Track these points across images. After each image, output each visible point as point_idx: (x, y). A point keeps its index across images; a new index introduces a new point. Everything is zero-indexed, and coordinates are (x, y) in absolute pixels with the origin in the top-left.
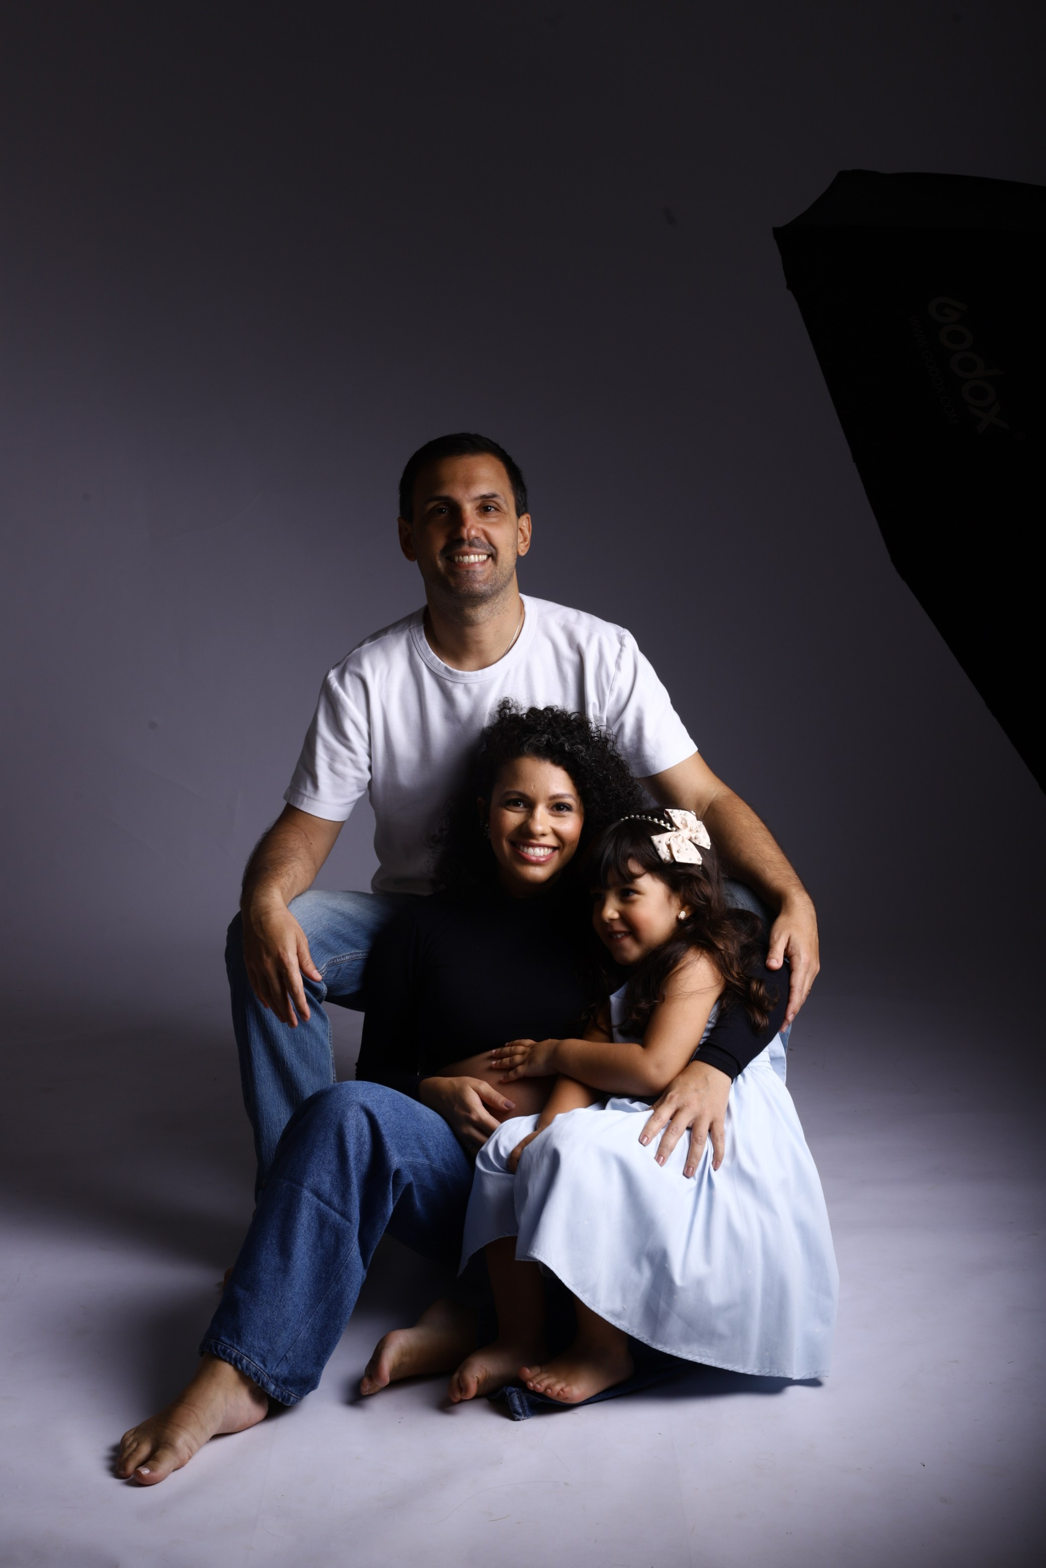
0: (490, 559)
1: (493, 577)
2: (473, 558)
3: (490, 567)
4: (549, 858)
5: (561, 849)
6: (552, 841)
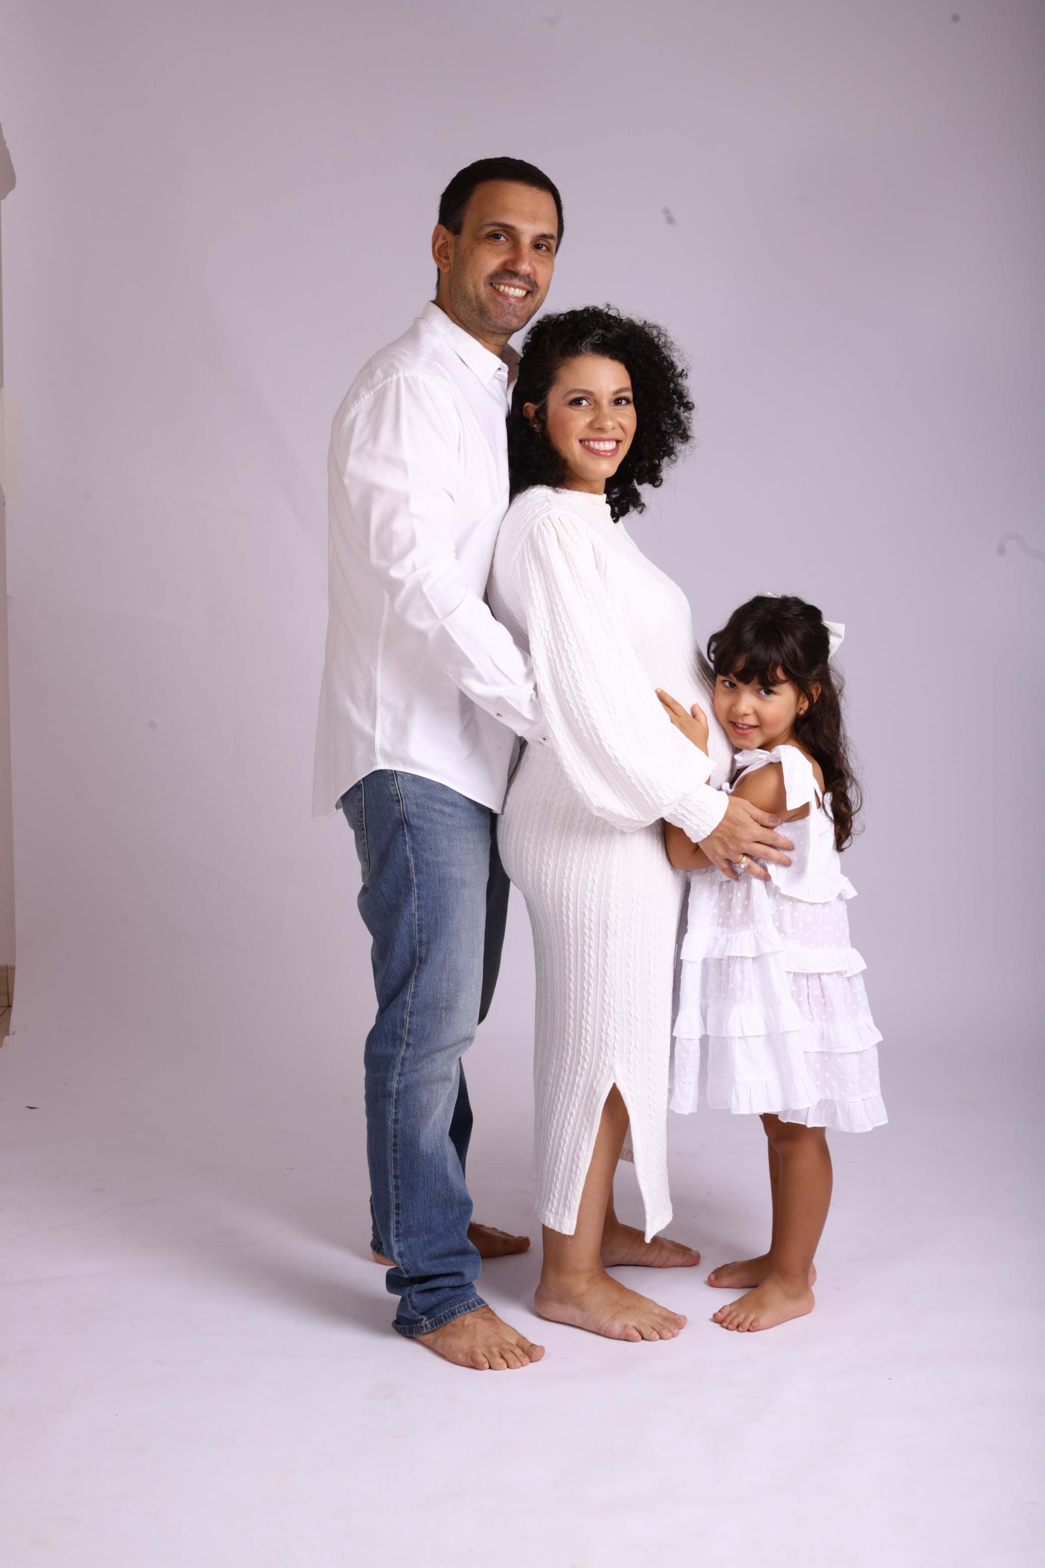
0: (530, 295)
4: (615, 451)
5: (624, 441)
6: (619, 434)
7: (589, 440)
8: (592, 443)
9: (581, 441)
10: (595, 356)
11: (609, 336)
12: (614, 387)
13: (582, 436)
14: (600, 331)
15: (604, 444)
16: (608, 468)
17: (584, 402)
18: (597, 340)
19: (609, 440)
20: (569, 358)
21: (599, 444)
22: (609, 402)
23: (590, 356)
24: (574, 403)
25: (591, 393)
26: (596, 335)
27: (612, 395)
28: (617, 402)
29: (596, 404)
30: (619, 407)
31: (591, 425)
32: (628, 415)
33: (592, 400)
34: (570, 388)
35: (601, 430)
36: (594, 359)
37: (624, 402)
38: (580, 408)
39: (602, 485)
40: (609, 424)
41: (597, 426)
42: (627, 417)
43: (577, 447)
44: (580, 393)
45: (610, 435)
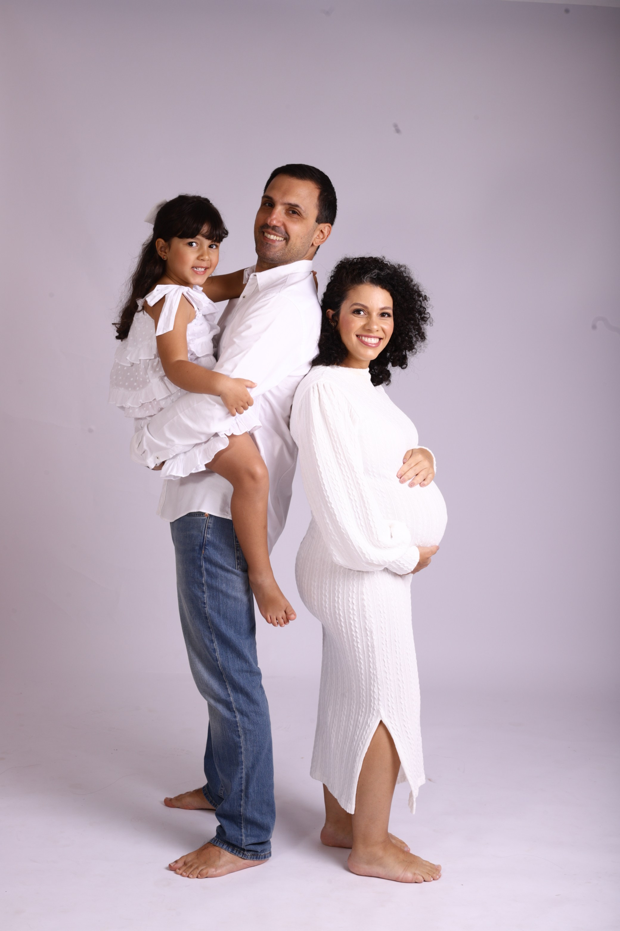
0: (285, 241)
1: (281, 252)
2: (272, 237)
3: (282, 245)
4: (378, 345)
5: (384, 339)
6: (381, 335)
7: (362, 336)
8: (363, 338)
9: (357, 336)
10: (371, 285)
11: (383, 274)
12: (382, 306)
13: (358, 333)
14: (376, 271)
15: (371, 340)
16: (373, 354)
17: (362, 313)
18: (374, 276)
19: (374, 337)
20: (356, 285)
21: (368, 339)
22: (377, 314)
23: (368, 285)
24: (356, 313)
25: (366, 307)
26: (374, 273)
27: (379, 310)
28: (383, 315)
29: (369, 314)
30: (383, 318)
31: (363, 327)
32: (388, 324)
33: (366, 312)
34: (354, 302)
35: (370, 331)
36: (371, 287)
37: (386, 316)
38: (359, 316)
39: (368, 363)
40: (375, 327)
41: (367, 328)
42: (388, 325)
43: (354, 338)
44: (359, 306)
45: (376, 334)
